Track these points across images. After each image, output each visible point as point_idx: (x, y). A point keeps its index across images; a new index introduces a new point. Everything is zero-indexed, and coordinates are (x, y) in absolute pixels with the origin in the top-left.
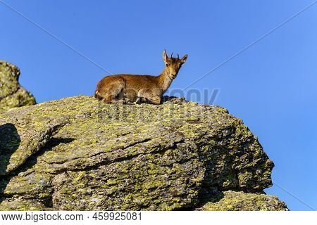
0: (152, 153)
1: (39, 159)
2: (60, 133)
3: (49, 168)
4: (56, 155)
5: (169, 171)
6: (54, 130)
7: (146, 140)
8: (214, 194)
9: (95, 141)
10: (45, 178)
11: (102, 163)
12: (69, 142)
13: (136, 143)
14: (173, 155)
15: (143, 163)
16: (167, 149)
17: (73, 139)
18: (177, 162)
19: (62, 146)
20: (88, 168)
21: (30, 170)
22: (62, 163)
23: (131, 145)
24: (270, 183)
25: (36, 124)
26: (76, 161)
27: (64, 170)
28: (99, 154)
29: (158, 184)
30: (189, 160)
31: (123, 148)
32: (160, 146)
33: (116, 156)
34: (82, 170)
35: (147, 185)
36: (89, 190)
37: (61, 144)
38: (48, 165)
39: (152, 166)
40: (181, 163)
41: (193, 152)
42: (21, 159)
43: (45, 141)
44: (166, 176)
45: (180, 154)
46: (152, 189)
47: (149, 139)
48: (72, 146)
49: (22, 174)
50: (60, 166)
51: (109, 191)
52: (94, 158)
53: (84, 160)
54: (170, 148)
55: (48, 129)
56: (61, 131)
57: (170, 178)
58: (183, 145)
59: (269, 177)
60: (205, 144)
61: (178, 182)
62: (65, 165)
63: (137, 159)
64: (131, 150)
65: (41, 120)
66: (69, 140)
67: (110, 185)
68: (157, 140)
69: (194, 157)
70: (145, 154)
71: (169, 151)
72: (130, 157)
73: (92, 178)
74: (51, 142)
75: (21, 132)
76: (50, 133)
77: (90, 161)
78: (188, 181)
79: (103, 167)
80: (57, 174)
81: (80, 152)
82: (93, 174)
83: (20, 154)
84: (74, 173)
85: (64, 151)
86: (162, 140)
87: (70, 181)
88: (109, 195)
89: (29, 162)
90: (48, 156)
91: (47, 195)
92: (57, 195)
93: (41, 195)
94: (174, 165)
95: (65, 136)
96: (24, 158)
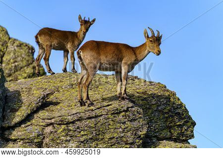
0: (112, 114)
1: (35, 116)
2: (52, 98)
3: (42, 122)
4: (47, 114)
5: (123, 127)
6: (47, 96)
7: (108, 105)
8: (154, 143)
9: (74, 104)
10: (39, 129)
11: (78, 120)
12: (56, 105)
13: (101, 107)
14: (126, 116)
15: (106, 121)
16: (122, 112)
17: (60, 103)
18: (128, 121)
19: (51, 107)
20: (68, 123)
21: (29, 123)
22: (51, 119)
23: (98, 108)
24: (193, 136)
25: (35, 92)
26: (60, 118)
27: (52, 124)
28: (76, 114)
29: (115, 135)
30: (137, 119)
31: (92, 110)
32: (117, 109)
33: (87, 116)
34: (64, 124)
35: (107, 136)
36: (69, 138)
37: (51, 106)
38: (41, 120)
39: (111, 123)
40: (131, 121)
41: (140, 114)
42: (23, 115)
43: (40, 104)
44: (121, 130)
45: (131, 115)
46: (111, 139)
47: (110, 105)
48: (59, 107)
49: (23, 126)
50: (50, 121)
51: (82, 139)
52: (72, 116)
53: (66, 117)
54: (124, 111)
55: (42, 96)
56: (52, 97)
57: (123, 131)
58: (133, 109)
59: (192, 132)
61: (129, 134)
62: (53, 121)
63: (101, 118)
64: (98, 112)
65: (38, 89)
66: (56, 104)
67: (83, 135)
68: (115, 105)
69: (140, 118)
70: (107, 115)
71: (123, 113)
72: (96, 117)
73: (71, 130)
74: (44, 104)
75: (24, 97)
76: (43, 98)
77: (70, 118)
78: (135, 134)
79: (78, 123)
80: (47, 126)
81: (63, 112)
82: (71, 127)
83: (23, 112)
84: (58, 126)
85: (53, 111)
86: (119, 105)
87: (56, 132)
88: (81, 142)
89: (28, 118)
90: (42, 114)
91: (40, 140)
92: (47, 140)
93: (36, 141)
94: (126, 123)
95: (55, 101)
96: (25, 115)
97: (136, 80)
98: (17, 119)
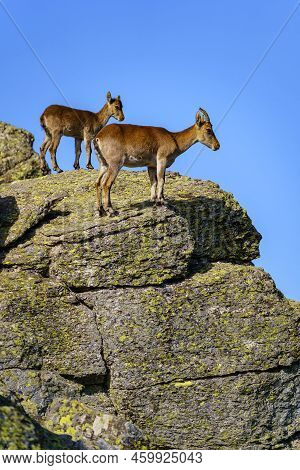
0: (145, 226)
1: (37, 231)
2: (60, 206)
3: (47, 240)
4: (53, 228)
5: (160, 244)
6: (53, 204)
7: (139, 215)
8: (203, 265)
10: (43, 249)
11: (97, 236)
12: (66, 215)
13: (129, 217)
14: (164, 229)
15: (135, 237)
16: (158, 223)
17: (71, 212)
18: (168, 235)
19: (59, 219)
20: (83, 241)
21: (28, 242)
22: (58, 236)
23: (125, 219)
24: (258, 255)
25: (36, 198)
26: (72, 234)
27: (60, 242)
28: (94, 227)
29: (150, 256)
30: (179, 233)
31: (116, 222)
32: (151, 220)
33: (109, 230)
34: (77, 243)
35: (139, 258)
36: (84, 262)
37: (59, 217)
38: (45, 238)
39: (144, 239)
40: (171, 236)
41: (183, 226)
42: (20, 231)
43: (43, 214)
44: (157, 248)
45: (171, 227)
46: (144, 261)
47: (142, 214)
48: (69, 219)
49: (21, 246)
50: (57, 238)
51: (103, 263)
52: (89, 231)
53: (80, 233)
54: (161, 222)
55: (46, 203)
56: (59, 204)
57: (161, 250)
58: (174, 219)
59: (257, 248)
61: (169, 254)
62: (62, 238)
63: (129, 233)
64: (124, 224)
65: (40, 194)
67: (104, 257)
69: (184, 231)
70: (137, 228)
71: (160, 225)
72: (123, 231)
73: (86, 250)
74: (49, 215)
75: (21, 206)
76: (48, 206)
77: (86, 234)
78: (178, 253)
79: (97, 240)
80: (53, 246)
81: (76, 226)
82: (88, 246)
83: (20, 226)
84: (70, 245)
85: (61, 224)
86: (154, 214)
87: (66, 253)
88: (103, 267)
89: (28, 234)
90: (46, 228)
91: (44, 266)
92: (54, 266)
93: (38, 266)
94: (165, 238)
95: (63, 210)
96: (23, 230)
97: (177, 178)
98: (12, 237)
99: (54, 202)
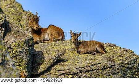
0: (101, 69)
1: (53, 68)
2: (63, 57)
3: (57, 73)
4: (60, 67)
6: (60, 56)
7: (99, 64)
9: (77, 62)
11: (80, 72)
12: (65, 61)
13: (94, 65)
14: (110, 71)
15: (97, 74)
16: (107, 68)
18: (112, 74)
19: (63, 63)
20: (74, 74)
21: (49, 73)
23: (92, 65)
25: (52, 53)
26: (69, 71)
27: (63, 74)
28: (79, 68)
30: (117, 73)
31: (89, 66)
32: (105, 67)
33: (86, 70)
34: (71, 75)
37: (62, 62)
38: (56, 71)
39: (101, 75)
40: (113, 74)
41: (119, 70)
42: (45, 68)
43: (56, 60)
45: (113, 70)
47: (100, 63)
48: (67, 63)
49: (45, 74)
50: (62, 72)
52: (76, 70)
53: (72, 70)
54: (109, 68)
55: (57, 55)
58: (115, 67)
60: (123, 66)
62: (64, 72)
63: (94, 71)
64: (92, 68)
65: (54, 51)
66: (66, 61)
68: (103, 64)
69: (119, 72)
70: (98, 69)
71: (108, 69)
72: (91, 70)
74: (58, 61)
75: (46, 56)
76: (58, 57)
77: (75, 71)
79: (80, 74)
80: (60, 75)
81: (70, 67)
83: (45, 65)
84: (67, 75)
85: (64, 65)
86: (106, 64)
89: (48, 69)
90: (57, 67)
94: (110, 75)
95: (64, 59)
96: (46, 67)
98: (41, 70)
99: (60, 55)
